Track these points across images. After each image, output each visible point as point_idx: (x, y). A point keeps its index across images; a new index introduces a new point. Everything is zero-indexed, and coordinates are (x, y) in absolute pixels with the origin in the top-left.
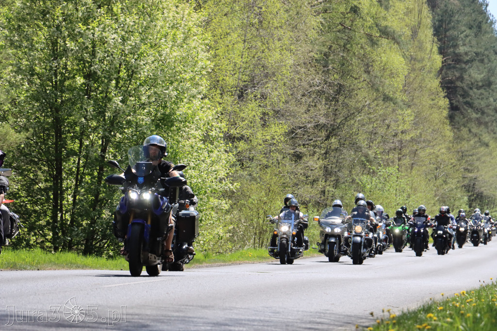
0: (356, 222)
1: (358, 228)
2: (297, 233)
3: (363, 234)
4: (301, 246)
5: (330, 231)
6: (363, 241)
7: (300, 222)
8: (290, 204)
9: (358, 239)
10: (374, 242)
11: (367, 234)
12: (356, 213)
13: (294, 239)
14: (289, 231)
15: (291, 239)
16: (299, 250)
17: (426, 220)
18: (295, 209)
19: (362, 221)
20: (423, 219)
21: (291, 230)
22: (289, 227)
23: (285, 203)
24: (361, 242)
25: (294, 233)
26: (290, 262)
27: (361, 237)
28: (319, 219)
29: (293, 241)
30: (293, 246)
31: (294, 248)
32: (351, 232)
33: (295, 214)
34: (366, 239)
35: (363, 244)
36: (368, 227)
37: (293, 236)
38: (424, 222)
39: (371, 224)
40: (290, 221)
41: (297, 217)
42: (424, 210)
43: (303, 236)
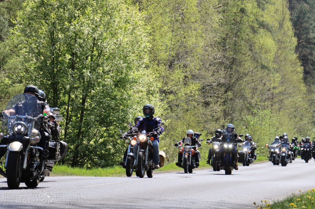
0: (283, 146)
1: (284, 149)
2: (251, 152)
3: (286, 152)
4: (253, 158)
5: (273, 151)
6: (286, 155)
7: (252, 147)
8: (248, 138)
9: (284, 154)
10: (291, 156)
11: (288, 152)
12: (283, 142)
13: (249, 154)
14: (247, 151)
15: (248, 155)
16: (252, 160)
17: (310, 144)
18: (250, 140)
19: (286, 146)
20: (308, 144)
21: (248, 151)
22: (248, 149)
23: (245, 138)
24: (285, 156)
25: (250, 152)
26: (248, 165)
27: (285, 153)
28: (268, 145)
29: (249, 156)
30: (249, 158)
31: (250, 159)
32: (281, 151)
33: (250, 143)
34: (288, 154)
35: (286, 157)
36: (288, 149)
37: (249, 153)
38: (309, 146)
39: (290, 147)
40: (248, 146)
41: (251, 144)
42: (309, 140)
43: (254, 153)
